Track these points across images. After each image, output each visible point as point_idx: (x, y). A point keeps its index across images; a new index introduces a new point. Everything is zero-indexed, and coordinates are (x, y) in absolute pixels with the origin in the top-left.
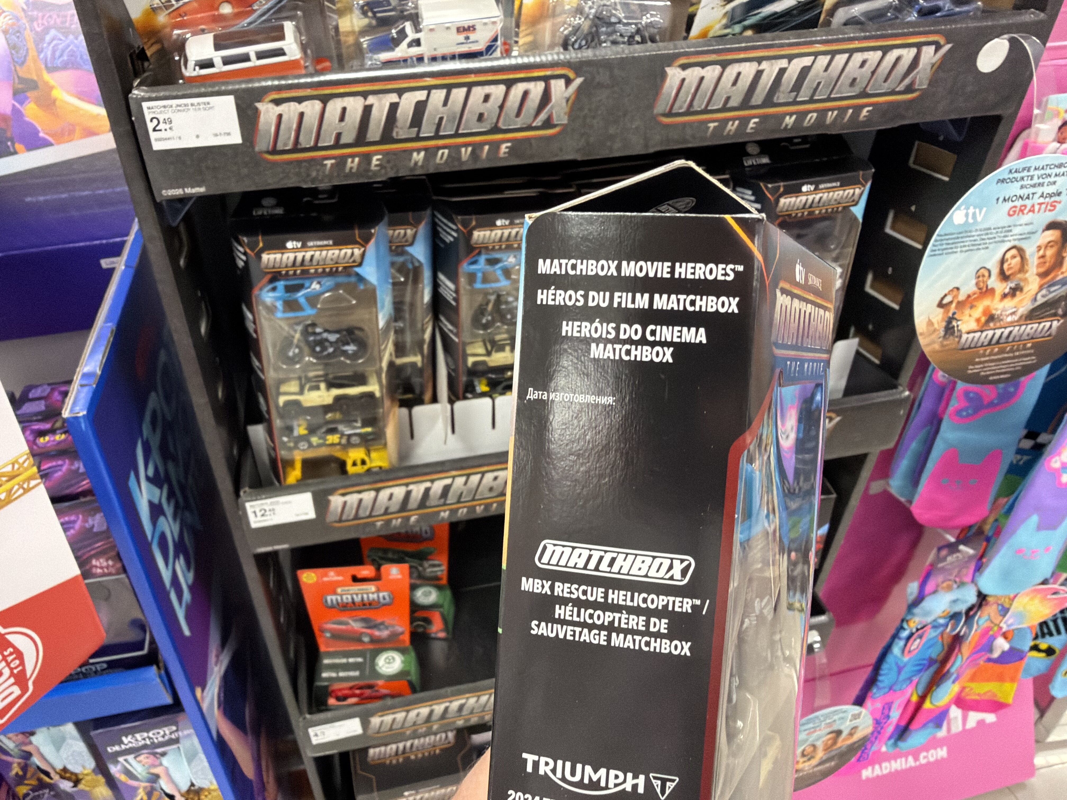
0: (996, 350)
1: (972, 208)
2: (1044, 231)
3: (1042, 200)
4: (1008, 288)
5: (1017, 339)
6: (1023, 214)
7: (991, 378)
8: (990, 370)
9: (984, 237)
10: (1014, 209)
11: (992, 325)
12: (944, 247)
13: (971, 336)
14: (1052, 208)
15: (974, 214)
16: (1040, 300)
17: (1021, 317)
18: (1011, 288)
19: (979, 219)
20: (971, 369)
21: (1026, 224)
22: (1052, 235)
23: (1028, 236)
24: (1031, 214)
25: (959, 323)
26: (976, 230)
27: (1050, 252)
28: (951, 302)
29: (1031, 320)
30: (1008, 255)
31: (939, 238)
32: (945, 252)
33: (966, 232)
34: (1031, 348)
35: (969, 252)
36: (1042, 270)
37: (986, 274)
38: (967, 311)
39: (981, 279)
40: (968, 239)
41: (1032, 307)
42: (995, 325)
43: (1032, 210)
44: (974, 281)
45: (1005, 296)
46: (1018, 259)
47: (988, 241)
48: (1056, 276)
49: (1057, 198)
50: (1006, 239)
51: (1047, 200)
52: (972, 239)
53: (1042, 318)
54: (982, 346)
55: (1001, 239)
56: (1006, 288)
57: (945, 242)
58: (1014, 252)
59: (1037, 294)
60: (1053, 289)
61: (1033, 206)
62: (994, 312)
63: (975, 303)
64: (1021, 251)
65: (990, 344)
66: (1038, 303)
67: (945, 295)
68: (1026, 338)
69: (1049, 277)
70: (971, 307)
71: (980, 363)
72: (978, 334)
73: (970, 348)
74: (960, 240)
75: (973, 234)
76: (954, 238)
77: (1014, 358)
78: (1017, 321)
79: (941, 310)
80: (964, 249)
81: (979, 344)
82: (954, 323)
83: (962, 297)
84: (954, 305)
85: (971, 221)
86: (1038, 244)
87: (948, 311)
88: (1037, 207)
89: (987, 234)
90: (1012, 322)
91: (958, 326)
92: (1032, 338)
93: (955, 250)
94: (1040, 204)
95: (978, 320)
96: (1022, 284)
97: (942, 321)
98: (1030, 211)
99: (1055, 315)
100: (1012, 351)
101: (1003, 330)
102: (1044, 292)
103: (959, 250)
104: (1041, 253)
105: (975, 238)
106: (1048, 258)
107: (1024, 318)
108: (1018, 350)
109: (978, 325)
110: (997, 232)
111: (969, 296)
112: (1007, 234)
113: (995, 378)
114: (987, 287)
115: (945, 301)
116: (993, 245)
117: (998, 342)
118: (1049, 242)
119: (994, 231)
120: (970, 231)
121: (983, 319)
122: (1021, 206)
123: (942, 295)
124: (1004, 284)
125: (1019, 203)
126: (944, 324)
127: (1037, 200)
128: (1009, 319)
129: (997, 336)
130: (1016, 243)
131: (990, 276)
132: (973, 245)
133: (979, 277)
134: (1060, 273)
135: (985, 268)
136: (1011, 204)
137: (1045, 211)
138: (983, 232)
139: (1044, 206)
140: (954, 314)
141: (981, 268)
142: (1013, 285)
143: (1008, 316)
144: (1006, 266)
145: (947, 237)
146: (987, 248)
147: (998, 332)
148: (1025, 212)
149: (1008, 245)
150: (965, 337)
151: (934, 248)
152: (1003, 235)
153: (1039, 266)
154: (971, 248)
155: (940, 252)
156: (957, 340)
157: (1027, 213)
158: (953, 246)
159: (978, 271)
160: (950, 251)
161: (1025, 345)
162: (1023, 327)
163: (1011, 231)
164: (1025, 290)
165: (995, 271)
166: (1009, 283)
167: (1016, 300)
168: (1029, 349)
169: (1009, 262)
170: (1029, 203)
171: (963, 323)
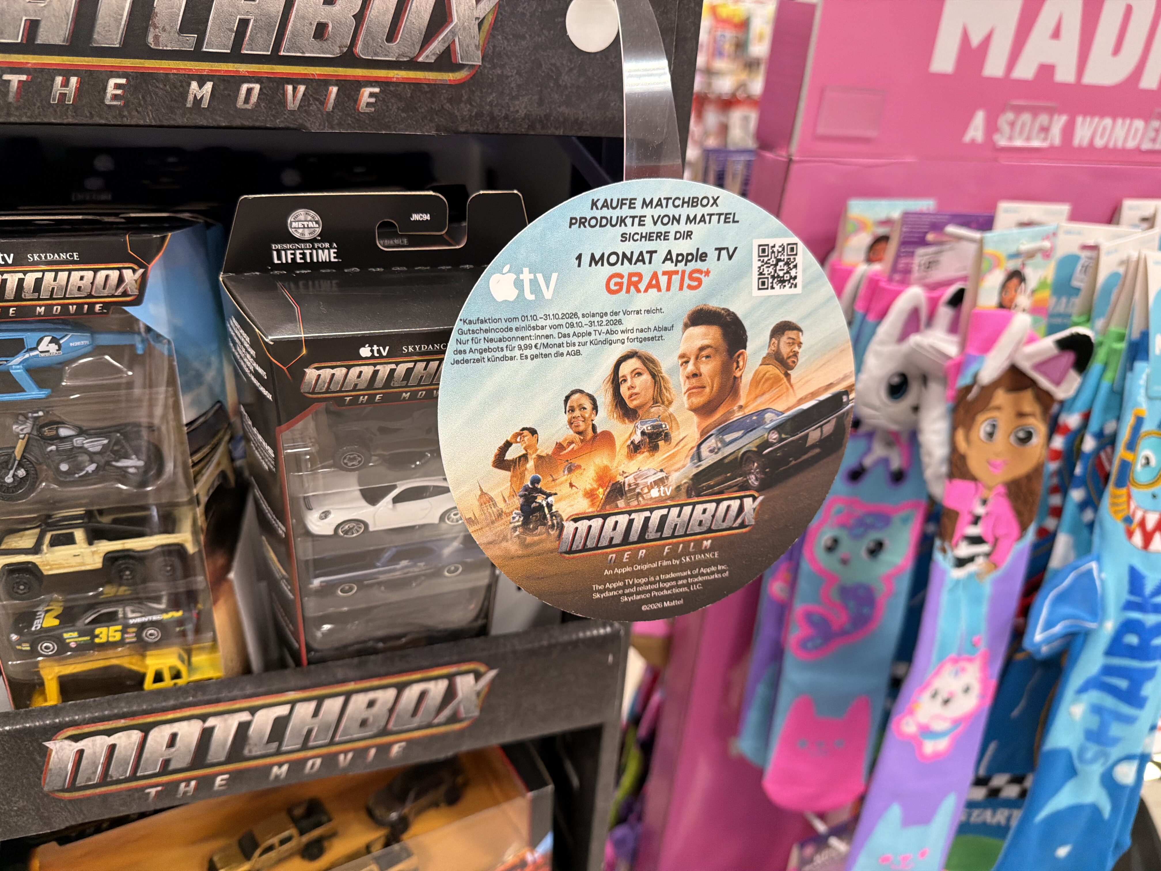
0: (642, 553)
1: (526, 270)
2: (686, 326)
3: (669, 266)
4: (639, 432)
5: (680, 531)
6: (638, 291)
7: (644, 608)
8: (638, 593)
9: (564, 331)
10: (618, 280)
11: (621, 503)
12: (483, 345)
13: (583, 525)
14: (695, 284)
15: (534, 282)
16: (709, 459)
17: (678, 488)
18: (643, 433)
19: (548, 294)
20: (600, 592)
21: (648, 312)
22: (705, 335)
23: (657, 334)
24: (653, 291)
25: (550, 499)
26: (547, 317)
27: (707, 368)
28: (524, 458)
29: (698, 495)
30: (626, 369)
31: (466, 327)
32: (485, 355)
33: (525, 318)
34: (711, 549)
35: (540, 360)
36: (698, 400)
37: (588, 405)
38: (563, 477)
39: (577, 413)
40: (532, 333)
41: (695, 471)
42: (628, 504)
43: (654, 284)
44: (565, 418)
45: (635, 448)
46: (646, 377)
47: (575, 340)
48: (731, 413)
49: (699, 265)
50: (614, 337)
51: (681, 266)
52: (540, 332)
53: (721, 492)
54: (610, 545)
55: (603, 337)
56: (634, 432)
57: (481, 336)
58: (633, 364)
59: (699, 446)
60: (728, 438)
61: (655, 275)
62: (620, 479)
63: (577, 462)
64: (648, 362)
65: (626, 540)
66: (704, 464)
67: (508, 445)
68: (698, 530)
69: (718, 415)
70: (570, 470)
71: (615, 578)
72: (596, 523)
73: (585, 549)
74: (514, 334)
75: (541, 323)
76: (503, 330)
77: (682, 567)
78: (671, 498)
79: (506, 475)
80: (528, 352)
81: (604, 542)
82: (540, 499)
83: (546, 447)
84: (531, 464)
85: (530, 296)
86: (680, 352)
87: (523, 476)
88: (663, 280)
89: (572, 325)
90: (660, 499)
91: (550, 506)
92: (710, 530)
93: (508, 354)
94: (669, 274)
95: (590, 495)
96: (667, 426)
97: (512, 496)
98: (649, 286)
99: (744, 486)
100: (674, 554)
101: (647, 514)
102: (712, 442)
103: (517, 353)
104: (690, 367)
105: (547, 331)
106: (706, 379)
107: (683, 490)
108: (686, 552)
109: (593, 505)
110: (592, 323)
111: (560, 447)
112: (614, 328)
113: (653, 606)
114: (594, 427)
115: (511, 455)
116: (589, 347)
117: (642, 538)
118: (702, 349)
119: (585, 321)
120: (534, 318)
121: (601, 493)
122: (631, 275)
123: (501, 443)
124: (630, 426)
125: (626, 269)
126: (518, 501)
127: (658, 265)
128: (655, 493)
129: (638, 525)
130: (635, 346)
131: (595, 408)
132: (546, 346)
133: (572, 410)
134: (735, 408)
135: (581, 391)
136: (606, 270)
137: (681, 288)
138: (563, 322)
139: (676, 279)
140: (535, 481)
141: (574, 392)
142: (647, 427)
143: (650, 487)
144: (624, 390)
145: (484, 326)
146: (578, 353)
147: (639, 519)
148: (642, 286)
149: (619, 351)
150: (569, 527)
151: (461, 347)
152: (604, 329)
153: (690, 392)
154: (544, 351)
155: (477, 356)
156: (554, 533)
157: (646, 291)
158: (503, 345)
159: (567, 398)
160: (500, 354)
161: (699, 543)
162: (687, 510)
163: (620, 322)
164: (675, 436)
165: (605, 399)
166: (638, 423)
167: (660, 456)
168: (706, 551)
169: (629, 383)
170: (646, 270)
171: (560, 500)
